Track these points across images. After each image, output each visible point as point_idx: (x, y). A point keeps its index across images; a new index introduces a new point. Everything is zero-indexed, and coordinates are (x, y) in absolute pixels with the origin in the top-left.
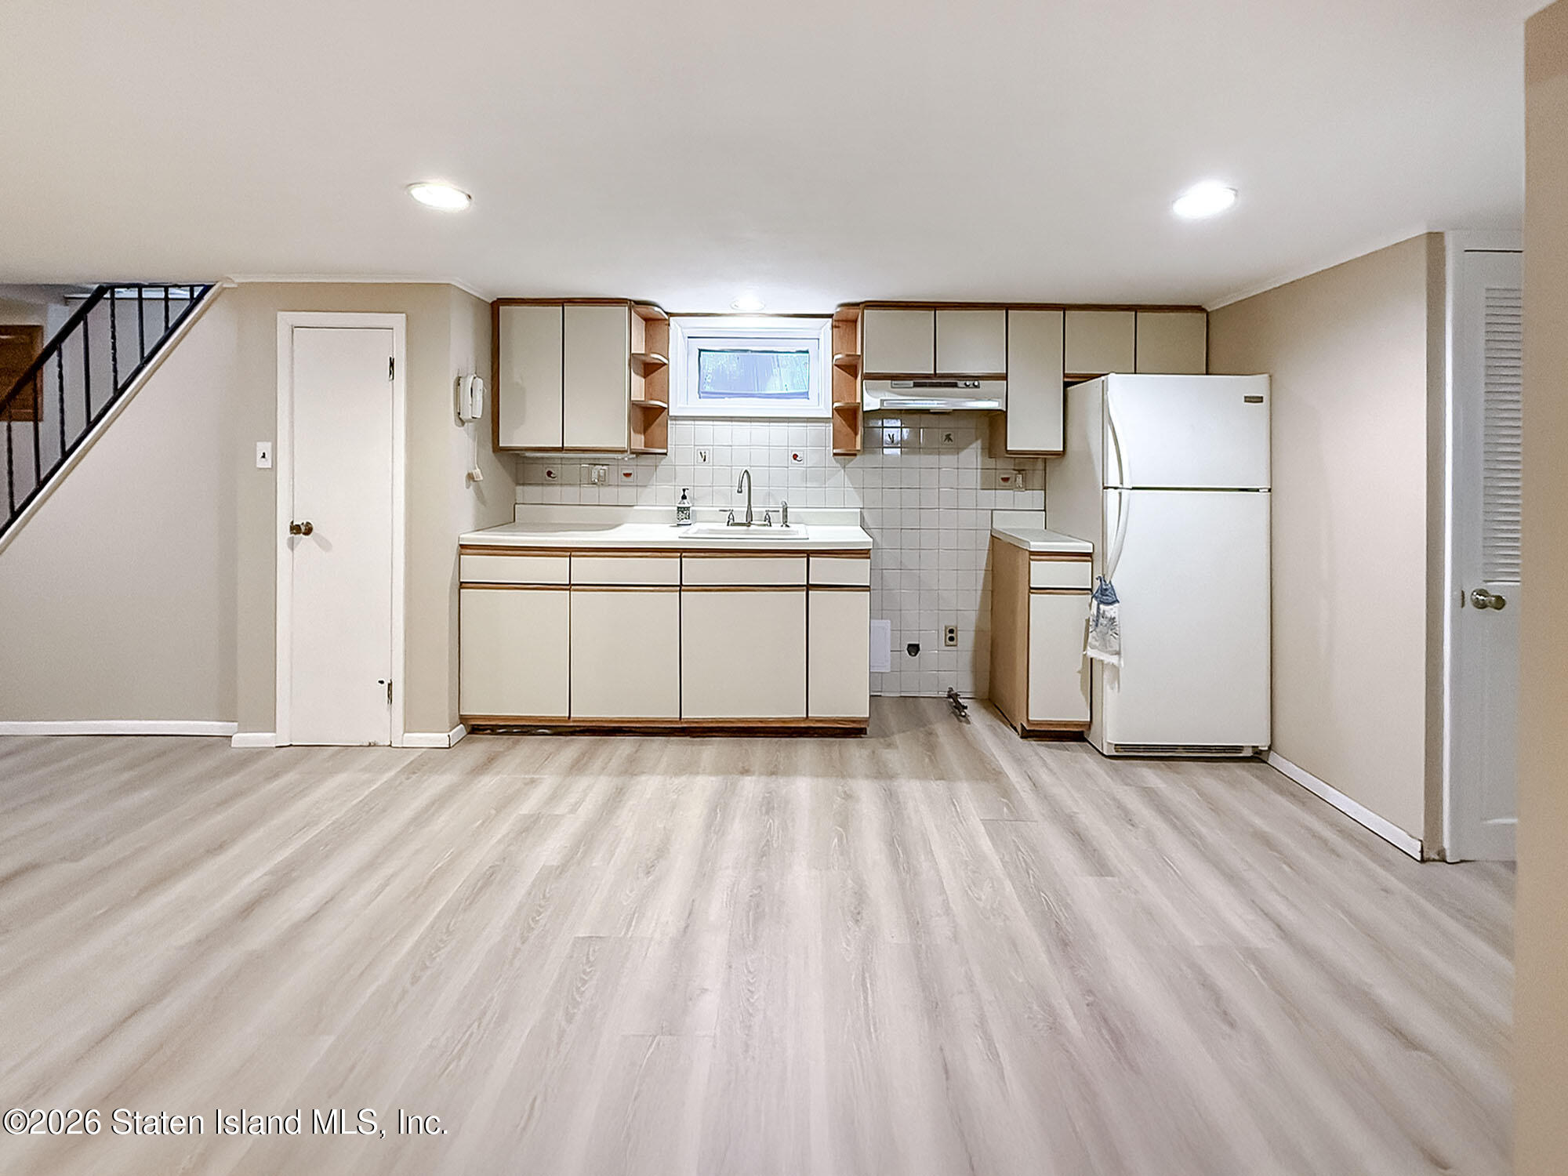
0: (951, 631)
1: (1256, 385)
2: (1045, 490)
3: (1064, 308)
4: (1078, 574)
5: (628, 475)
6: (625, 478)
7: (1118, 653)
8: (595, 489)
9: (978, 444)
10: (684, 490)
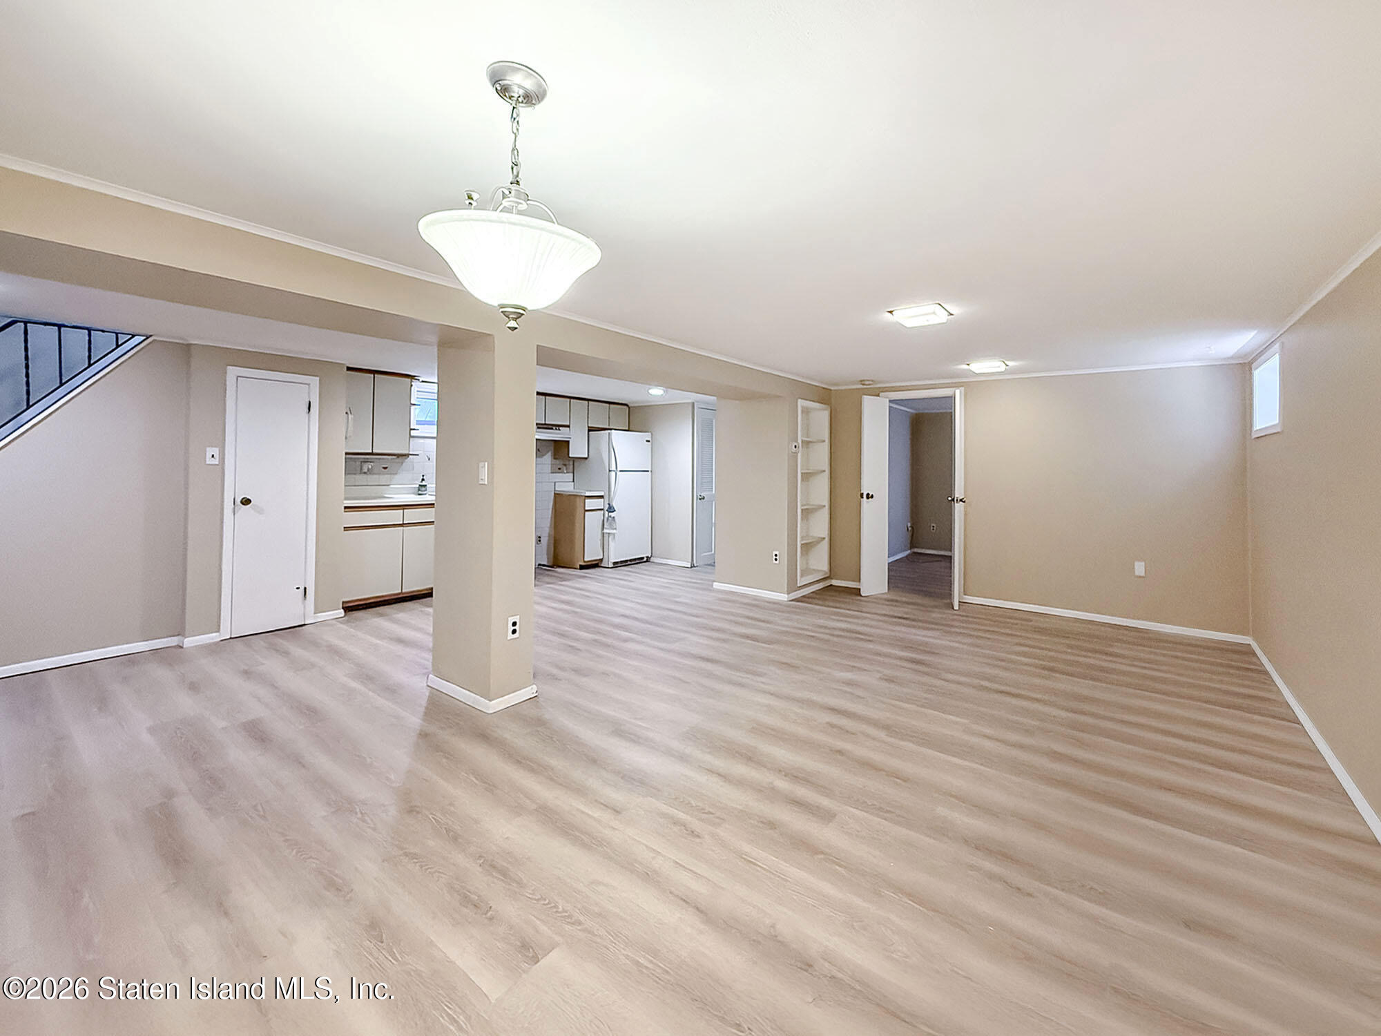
0: (540, 537)
1: (647, 436)
2: (574, 473)
3: (588, 400)
4: (598, 504)
5: (385, 468)
6: (383, 470)
7: (616, 529)
8: (365, 476)
9: (550, 454)
10: (423, 476)
